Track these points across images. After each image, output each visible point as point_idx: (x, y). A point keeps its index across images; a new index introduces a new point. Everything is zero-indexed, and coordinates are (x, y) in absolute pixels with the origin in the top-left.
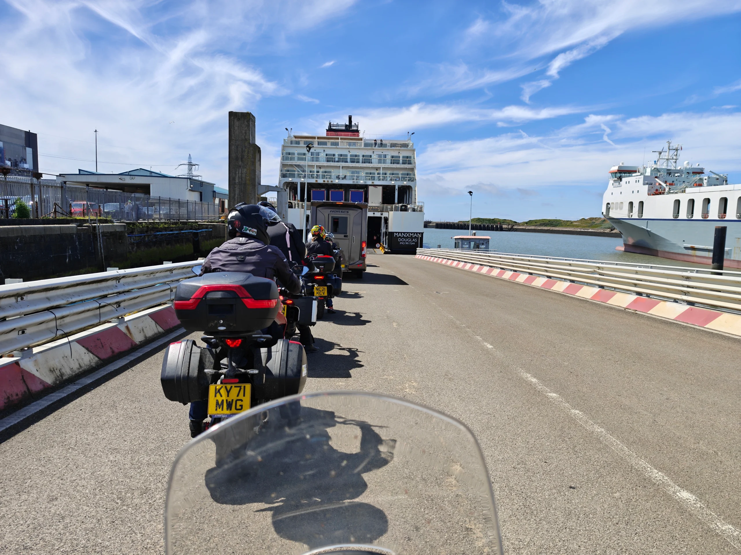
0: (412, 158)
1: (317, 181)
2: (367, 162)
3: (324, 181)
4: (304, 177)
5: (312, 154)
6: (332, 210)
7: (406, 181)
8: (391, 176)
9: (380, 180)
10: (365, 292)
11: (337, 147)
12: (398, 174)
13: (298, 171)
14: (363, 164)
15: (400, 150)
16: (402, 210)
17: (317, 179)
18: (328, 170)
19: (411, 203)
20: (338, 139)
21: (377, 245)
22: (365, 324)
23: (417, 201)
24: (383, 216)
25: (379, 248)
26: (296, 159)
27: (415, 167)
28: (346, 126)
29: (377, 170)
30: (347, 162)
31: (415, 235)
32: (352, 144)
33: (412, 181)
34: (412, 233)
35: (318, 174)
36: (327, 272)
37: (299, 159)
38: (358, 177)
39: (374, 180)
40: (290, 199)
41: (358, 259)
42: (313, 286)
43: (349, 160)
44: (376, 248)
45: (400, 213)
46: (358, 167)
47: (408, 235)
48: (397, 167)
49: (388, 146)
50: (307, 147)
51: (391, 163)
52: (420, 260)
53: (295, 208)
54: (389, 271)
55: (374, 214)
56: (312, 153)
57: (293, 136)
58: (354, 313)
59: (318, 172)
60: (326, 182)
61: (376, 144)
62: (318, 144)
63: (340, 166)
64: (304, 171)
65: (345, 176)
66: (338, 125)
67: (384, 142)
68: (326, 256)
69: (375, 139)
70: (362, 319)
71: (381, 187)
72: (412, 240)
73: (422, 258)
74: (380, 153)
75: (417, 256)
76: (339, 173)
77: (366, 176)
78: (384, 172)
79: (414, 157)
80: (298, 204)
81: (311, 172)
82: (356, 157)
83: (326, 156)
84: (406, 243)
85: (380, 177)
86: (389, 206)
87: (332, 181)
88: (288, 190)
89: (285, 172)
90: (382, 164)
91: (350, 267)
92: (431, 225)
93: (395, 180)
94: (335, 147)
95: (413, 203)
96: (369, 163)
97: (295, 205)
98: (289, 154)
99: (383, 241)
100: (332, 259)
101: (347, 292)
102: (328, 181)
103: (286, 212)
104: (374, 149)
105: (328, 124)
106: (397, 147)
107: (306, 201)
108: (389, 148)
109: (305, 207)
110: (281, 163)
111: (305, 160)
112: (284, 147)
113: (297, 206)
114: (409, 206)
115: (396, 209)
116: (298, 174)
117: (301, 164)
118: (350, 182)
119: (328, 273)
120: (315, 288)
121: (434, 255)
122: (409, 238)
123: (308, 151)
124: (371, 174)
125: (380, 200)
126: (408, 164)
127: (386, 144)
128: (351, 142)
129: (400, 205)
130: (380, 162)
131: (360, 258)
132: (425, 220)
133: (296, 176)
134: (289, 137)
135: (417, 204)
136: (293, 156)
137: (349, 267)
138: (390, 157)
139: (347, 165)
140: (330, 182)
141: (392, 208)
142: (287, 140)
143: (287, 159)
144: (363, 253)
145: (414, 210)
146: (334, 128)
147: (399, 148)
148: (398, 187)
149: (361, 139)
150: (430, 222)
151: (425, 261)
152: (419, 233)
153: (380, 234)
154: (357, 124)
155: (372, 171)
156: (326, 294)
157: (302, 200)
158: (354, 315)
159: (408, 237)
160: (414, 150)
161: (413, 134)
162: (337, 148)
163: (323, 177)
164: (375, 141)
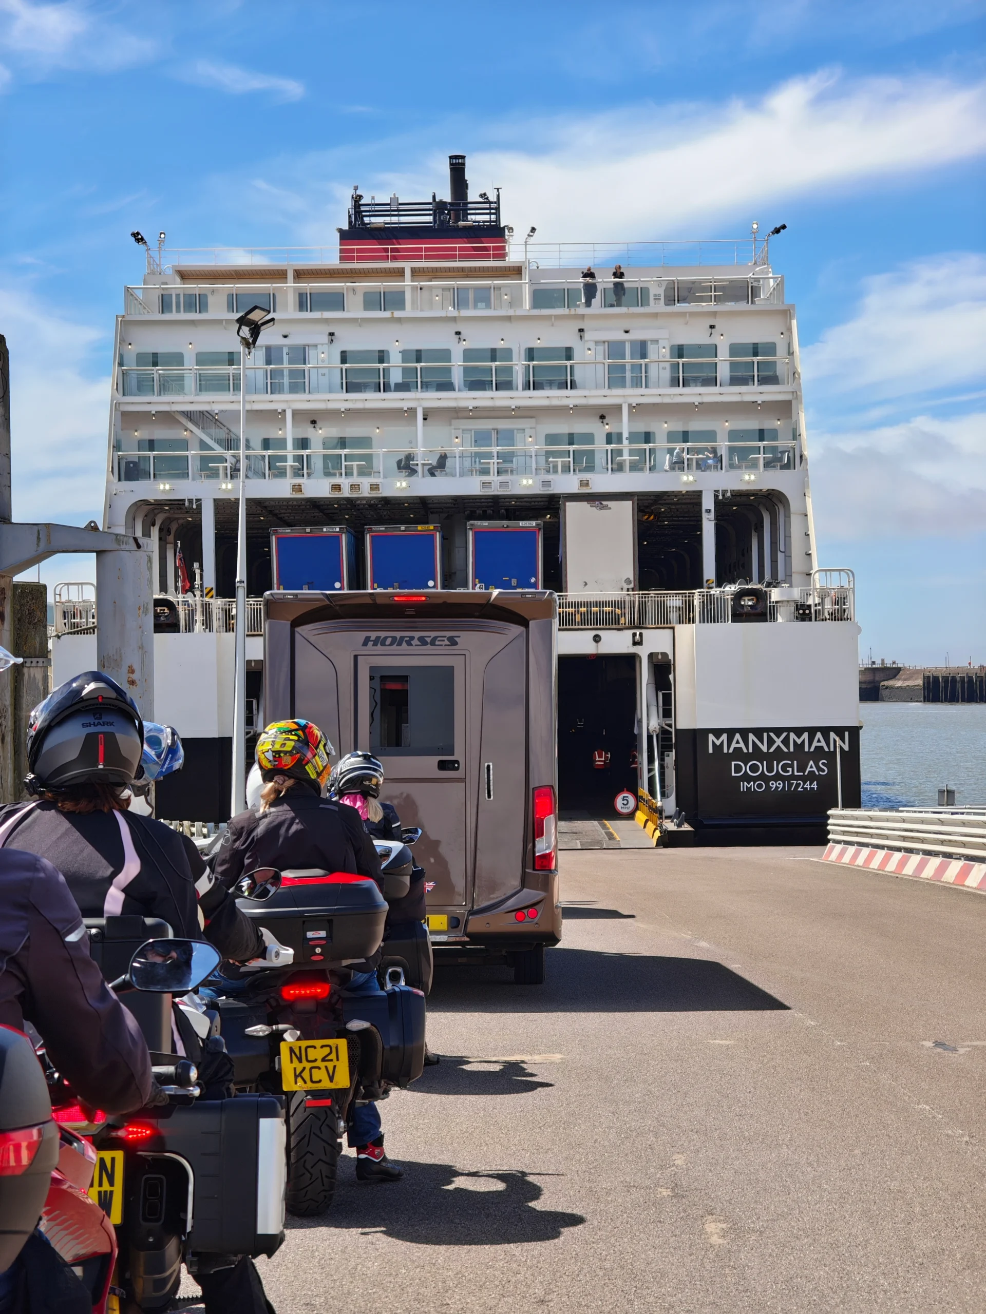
0: (781, 351)
1: (298, 488)
2: (551, 384)
3: (337, 487)
4: (234, 472)
5: (271, 355)
6: (373, 635)
7: (754, 465)
8: (678, 446)
9: (619, 468)
10: (557, 1057)
11: (398, 314)
12: (711, 436)
13: (203, 446)
14: (531, 393)
15: (714, 314)
16: (739, 616)
17: (298, 481)
18: (352, 431)
19: (788, 578)
20: (400, 273)
21: (619, 803)
22: (557, 1235)
23: (816, 567)
24: (643, 652)
25: (631, 816)
26: (190, 383)
27: (796, 394)
28: (439, 207)
29: (602, 417)
30: (447, 386)
31: (819, 740)
32: (471, 295)
33: (787, 467)
34: (799, 731)
35: (305, 453)
36: (346, 962)
37: (206, 384)
38: (506, 458)
39: (590, 468)
40: (164, 588)
41: (516, 883)
42: (277, 1037)
43: (457, 377)
44: (616, 815)
45: (728, 629)
46: (508, 409)
47: (778, 742)
48: (706, 399)
49: (657, 298)
50: (242, 321)
51: (675, 382)
52: (850, 871)
53: (190, 628)
54: (687, 936)
55: (597, 639)
56: (268, 349)
57: (170, 272)
58: (500, 1177)
59: (303, 443)
60: (346, 493)
61: (590, 291)
62: (302, 306)
63: (412, 411)
64: (230, 443)
65: (443, 459)
66: (396, 208)
67: (629, 281)
68: (340, 879)
69: (585, 266)
70: (537, 1205)
71: (627, 506)
72: (802, 768)
73: (860, 861)
74: (620, 336)
75: (833, 853)
76: (413, 442)
77: (549, 454)
78: (641, 427)
79: (789, 345)
80: (206, 609)
81: (266, 444)
82: (494, 359)
83: (344, 360)
84: (773, 785)
85: (620, 453)
86: (674, 600)
87: (375, 487)
88: (153, 543)
89: (133, 454)
90: (629, 391)
91: (477, 925)
92: (898, 683)
93: (699, 467)
94: (387, 314)
95: (795, 578)
96: (563, 385)
97: (191, 614)
98: (155, 360)
99: (651, 780)
100: (368, 892)
101: (462, 1061)
102: (355, 487)
103: (145, 652)
104: (583, 317)
105: (349, 204)
106: (701, 299)
107: (241, 592)
108: (660, 307)
109: (241, 624)
110: (116, 406)
111: (237, 388)
112: (125, 326)
113: (199, 617)
114: (775, 595)
115: (711, 615)
116: (204, 460)
117: (216, 408)
118: (471, 486)
119: (349, 967)
120: (284, 1048)
121: (923, 841)
122: (788, 756)
123: (249, 344)
124: (571, 439)
125: (627, 569)
126: (764, 381)
127: (644, 291)
128: (466, 289)
129: (731, 588)
130: (616, 378)
131: (524, 875)
132: (864, 661)
133: (193, 466)
134: (154, 272)
135: (818, 581)
136: (174, 370)
137: (470, 929)
138: (666, 352)
139: (452, 404)
140: (365, 492)
141: (689, 606)
142: (139, 294)
143: (144, 386)
144: (542, 847)
145: (803, 613)
146: (378, 221)
147: (710, 306)
148: (717, 503)
149: (517, 271)
150: (894, 672)
151: (879, 877)
152: (839, 731)
153: (632, 742)
154: (493, 198)
155: (580, 427)
156: (343, 1080)
157: (225, 588)
158: (500, 1186)
159: (778, 755)
160: (786, 314)
161: (777, 231)
162: (393, 320)
163: (332, 465)
164: (589, 274)
